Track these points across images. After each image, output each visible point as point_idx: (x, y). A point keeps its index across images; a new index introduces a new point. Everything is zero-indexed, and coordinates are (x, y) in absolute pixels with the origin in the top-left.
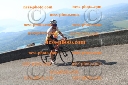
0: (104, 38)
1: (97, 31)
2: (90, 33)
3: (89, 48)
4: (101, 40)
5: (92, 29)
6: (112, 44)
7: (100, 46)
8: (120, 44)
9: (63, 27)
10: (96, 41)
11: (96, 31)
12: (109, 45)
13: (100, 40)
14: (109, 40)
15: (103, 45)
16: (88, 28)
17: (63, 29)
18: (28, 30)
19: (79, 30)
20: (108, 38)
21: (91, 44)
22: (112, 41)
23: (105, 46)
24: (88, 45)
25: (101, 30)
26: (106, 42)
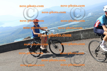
3: (72, 41)
6: (90, 38)
7: (80, 39)
8: (95, 38)
9: (56, 22)
10: (78, 36)
12: (87, 39)
14: (87, 35)
15: (83, 39)
16: (78, 24)
17: (55, 25)
18: (24, 25)
19: (69, 25)
20: (87, 33)
21: (74, 38)
22: (89, 36)
23: (85, 39)
24: (72, 38)
26: (85, 36)
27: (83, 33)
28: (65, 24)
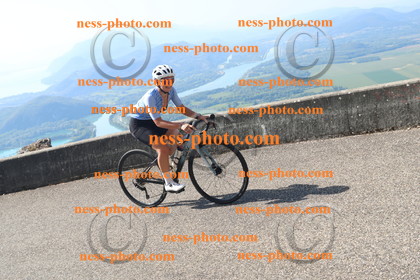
0: (272, 122)
1: (260, 97)
2: (237, 104)
4: (263, 127)
5: (241, 92)
6: (296, 138)
10: (248, 128)
11: (256, 98)
12: (286, 142)
13: (259, 127)
16: (230, 89)
20: (283, 120)
22: (294, 130)
25: (273, 95)
27: (267, 119)
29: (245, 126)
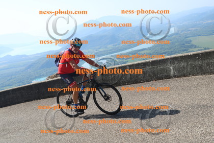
0: (176, 65)
3: (150, 81)
4: (171, 68)
6: (190, 74)
7: (168, 77)
8: (202, 74)
10: (164, 69)
12: (185, 76)
13: (169, 68)
14: (184, 67)
15: (175, 76)
17: (108, 50)
20: (182, 64)
21: (154, 75)
22: (189, 70)
23: (178, 77)
24: (150, 76)
26: (179, 71)
27: (174, 63)
28: (126, 49)
29: (161, 67)
